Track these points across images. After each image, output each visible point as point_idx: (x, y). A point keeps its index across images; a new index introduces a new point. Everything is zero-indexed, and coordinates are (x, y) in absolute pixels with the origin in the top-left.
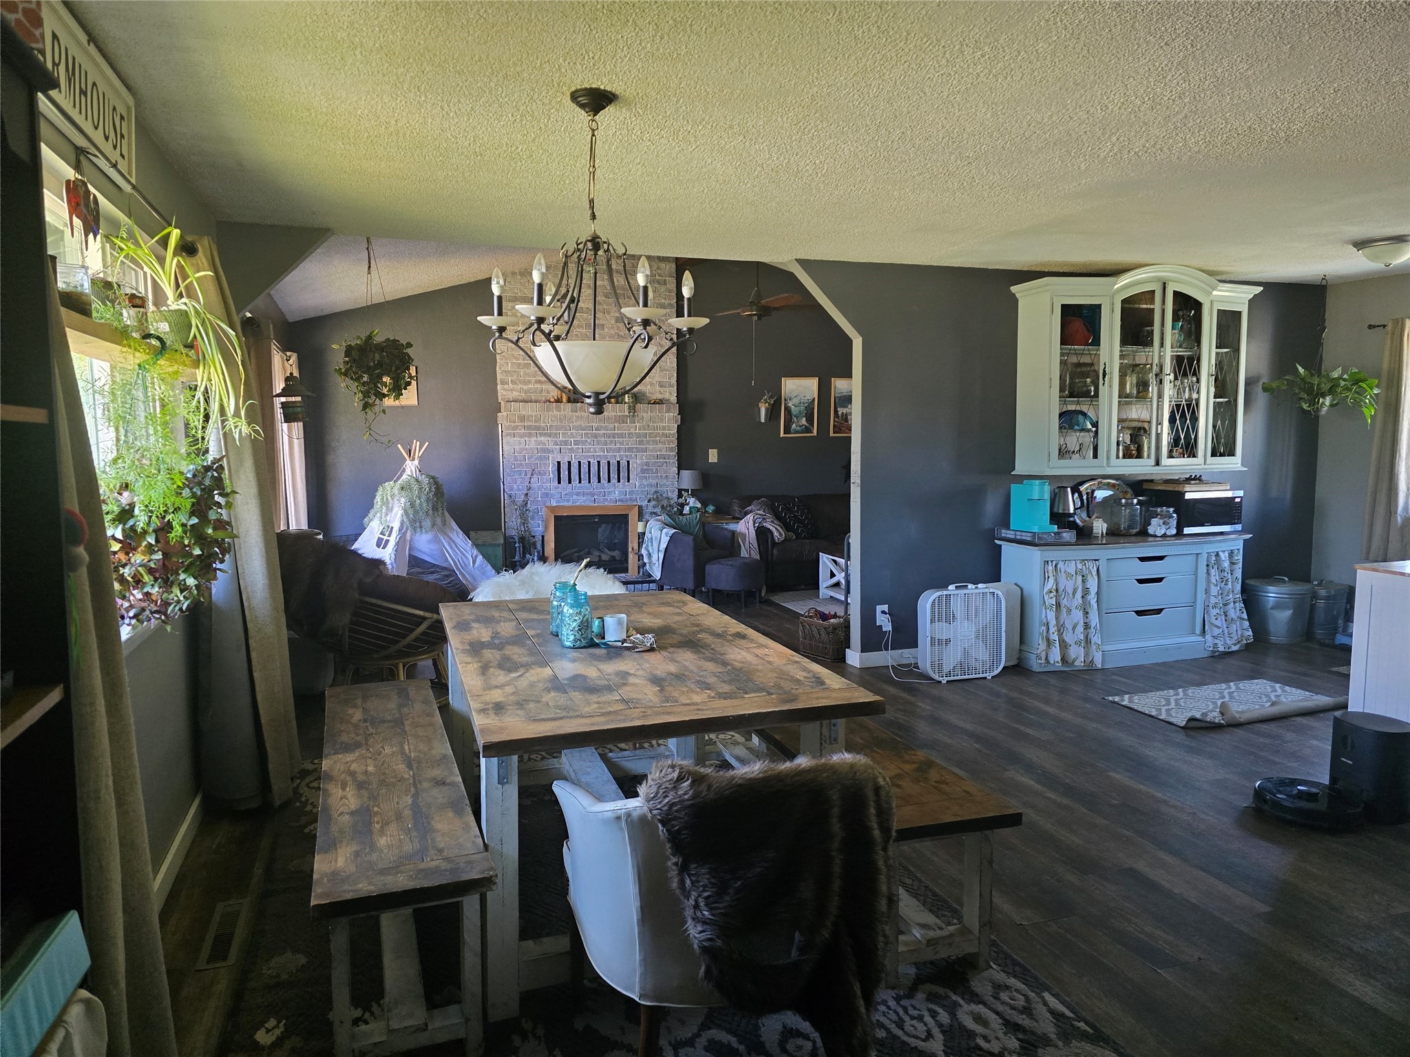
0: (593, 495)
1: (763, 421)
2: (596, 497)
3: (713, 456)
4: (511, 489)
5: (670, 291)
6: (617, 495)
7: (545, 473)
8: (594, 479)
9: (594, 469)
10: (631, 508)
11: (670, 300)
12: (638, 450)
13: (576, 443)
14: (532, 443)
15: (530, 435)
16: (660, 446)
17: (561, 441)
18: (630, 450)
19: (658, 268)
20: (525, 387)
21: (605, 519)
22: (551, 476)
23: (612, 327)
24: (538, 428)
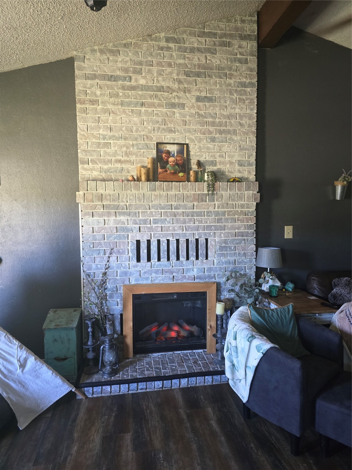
0: (172, 273)
1: (338, 197)
2: (174, 274)
3: (288, 232)
4: (90, 269)
5: (251, 70)
6: (195, 273)
7: (124, 253)
8: (173, 257)
9: (173, 247)
10: (208, 284)
11: (251, 79)
12: (216, 228)
13: (156, 221)
14: (112, 221)
15: (109, 214)
16: (238, 223)
17: (140, 220)
18: (209, 228)
19: (240, 47)
20: (106, 167)
21: (184, 297)
22: (130, 254)
23: (193, 106)
24: (117, 207)
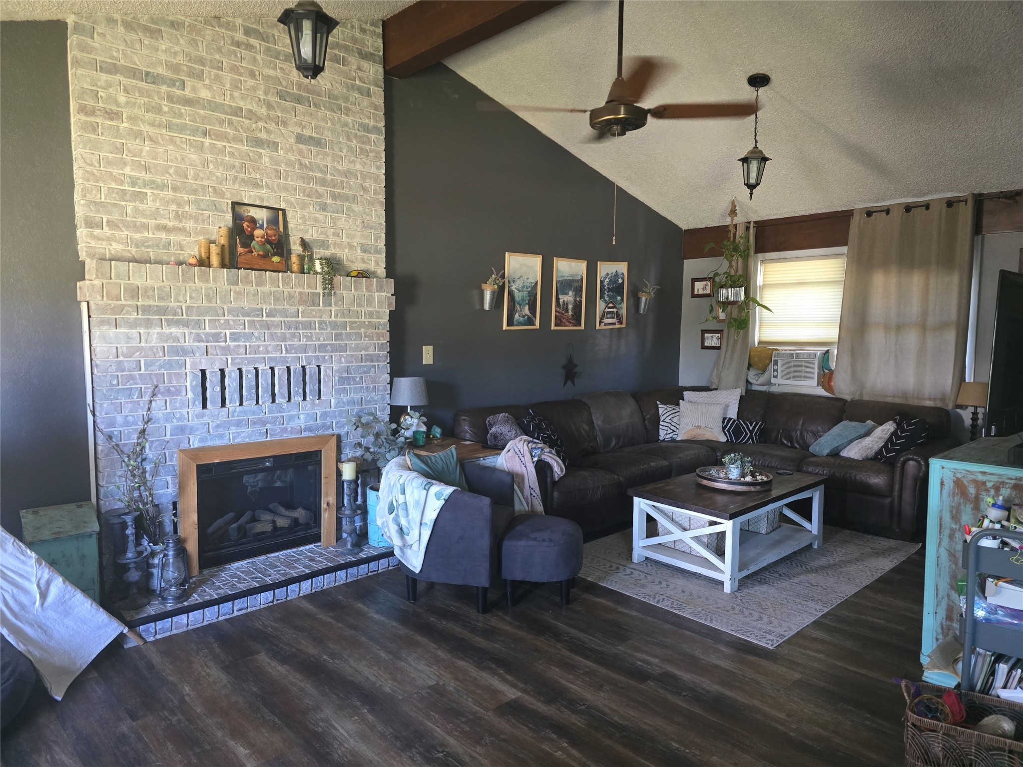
0: (264, 423)
1: (487, 307)
2: (268, 426)
3: (428, 355)
4: (112, 423)
5: (376, 108)
6: (302, 421)
7: (178, 392)
8: (264, 397)
9: (266, 381)
10: (324, 439)
11: (376, 121)
12: (334, 349)
13: (235, 337)
14: (153, 337)
15: (148, 324)
16: (365, 341)
17: (207, 334)
18: (322, 348)
19: (359, 69)
20: (137, 236)
21: (285, 462)
22: (190, 395)
23: (291, 150)
24: (164, 311)
